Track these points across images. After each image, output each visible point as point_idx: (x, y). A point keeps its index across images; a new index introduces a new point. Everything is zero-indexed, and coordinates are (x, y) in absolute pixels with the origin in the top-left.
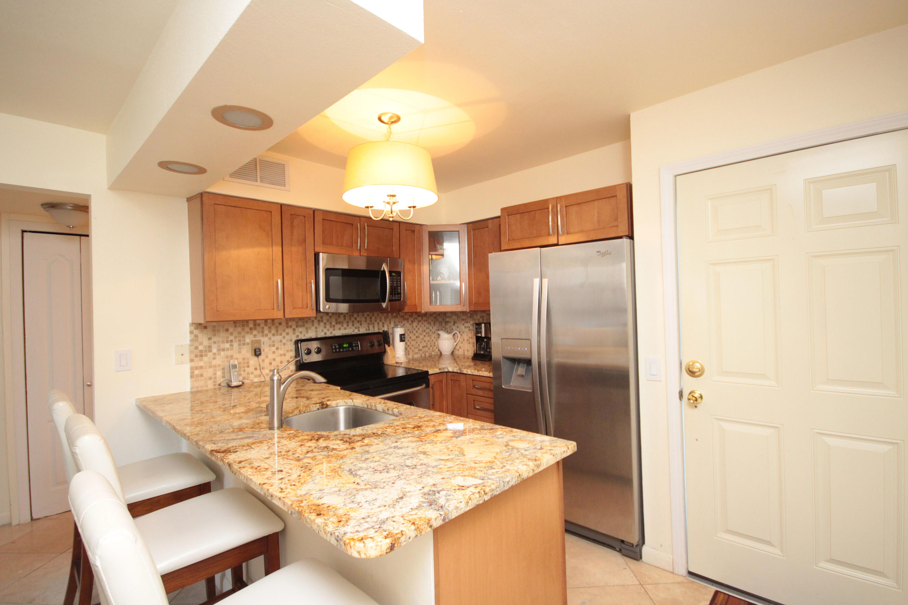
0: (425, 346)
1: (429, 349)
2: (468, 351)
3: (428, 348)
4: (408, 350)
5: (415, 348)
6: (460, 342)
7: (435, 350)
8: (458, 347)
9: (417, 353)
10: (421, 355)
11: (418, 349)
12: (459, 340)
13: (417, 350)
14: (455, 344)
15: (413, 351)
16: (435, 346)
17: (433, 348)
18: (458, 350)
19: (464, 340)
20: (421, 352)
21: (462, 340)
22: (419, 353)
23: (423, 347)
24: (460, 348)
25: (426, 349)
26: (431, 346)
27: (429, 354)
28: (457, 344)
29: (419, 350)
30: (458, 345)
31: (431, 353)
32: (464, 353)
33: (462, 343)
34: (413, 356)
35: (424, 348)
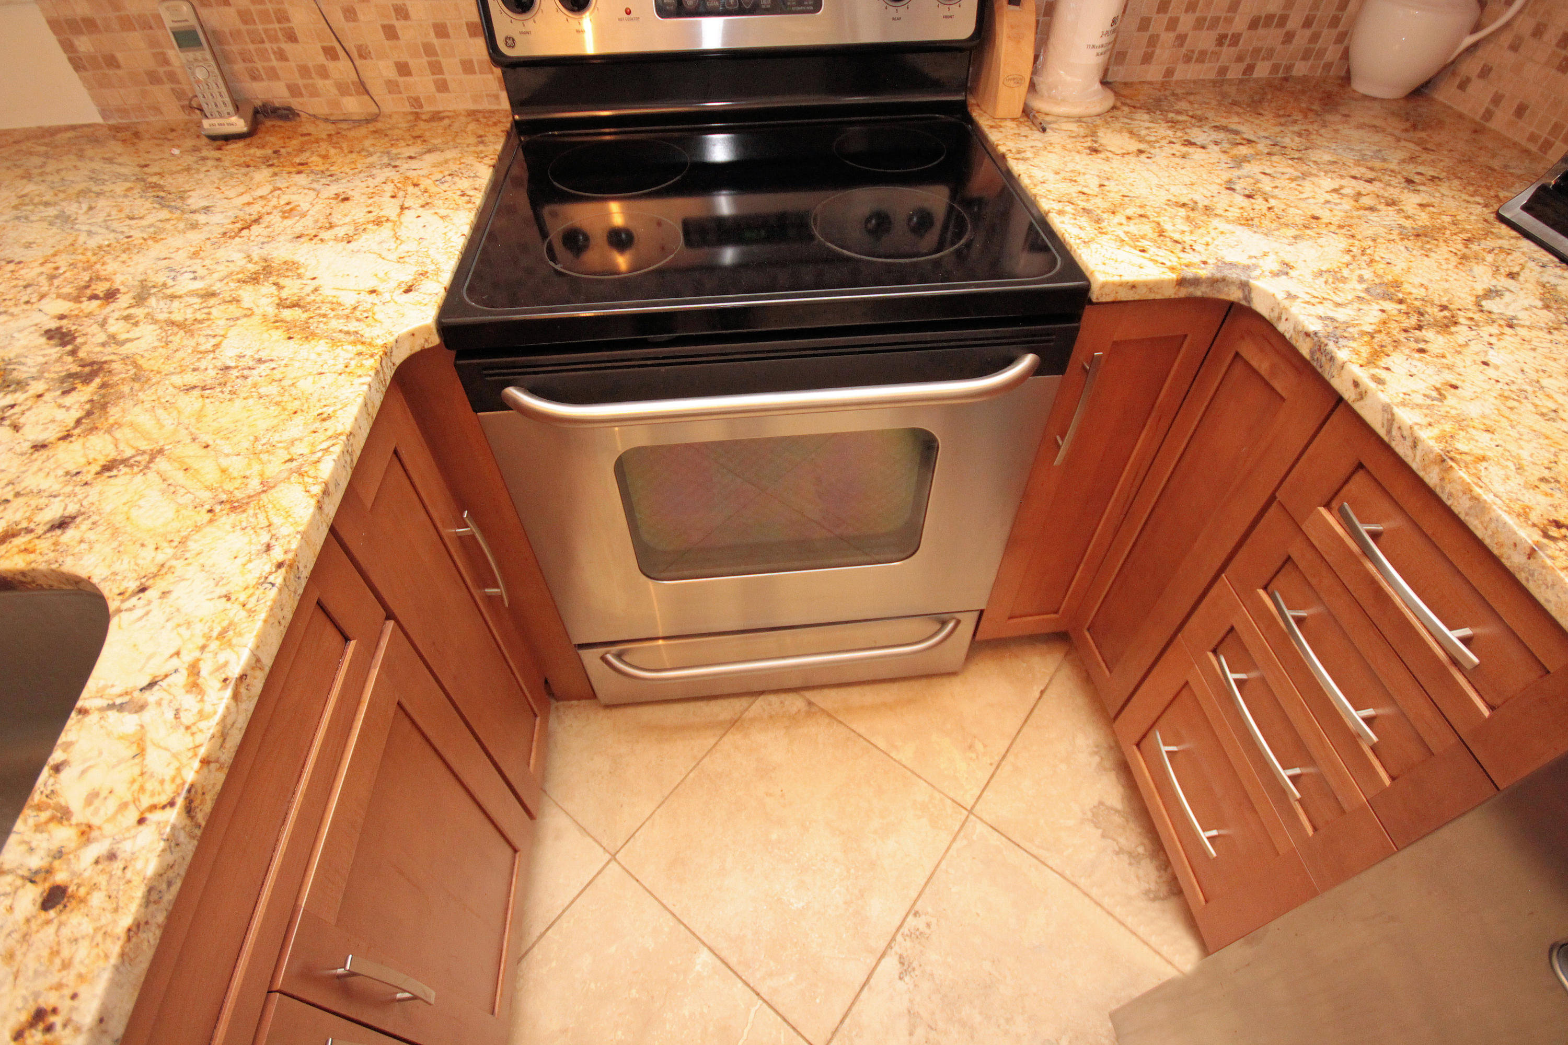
0: (1270, 18)
1: (1289, 37)
2: (1520, 111)
3: (1281, 32)
4: (1151, 31)
5: (1199, 24)
6: (1506, 39)
7: (1321, 53)
8: (1471, 67)
9: (1202, 57)
10: (1223, 71)
11: (1214, 35)
12: (1508, 25)
13: (1205, 40)
14: (1469, 40)
15: (1181, 39)
16: (1334, 22)
17: (1315, 38)
18: (1462, 86)
19: (1538, 32)
20: (1228, 52)
21: (1526, 26)
22: (1216, 55)
23: (1254, 24)
24: (1485, 72)
25: (1270, 37)
26: (1308, 23)
27: (1275, 68)
28: (1475, 46)
29: (1221, 40)
30: (1480, 53)
31: (1289, 68)
32: (1488, 115)
33: (1514, 48)
34: (1169, 73)
35: (1261, 31)
